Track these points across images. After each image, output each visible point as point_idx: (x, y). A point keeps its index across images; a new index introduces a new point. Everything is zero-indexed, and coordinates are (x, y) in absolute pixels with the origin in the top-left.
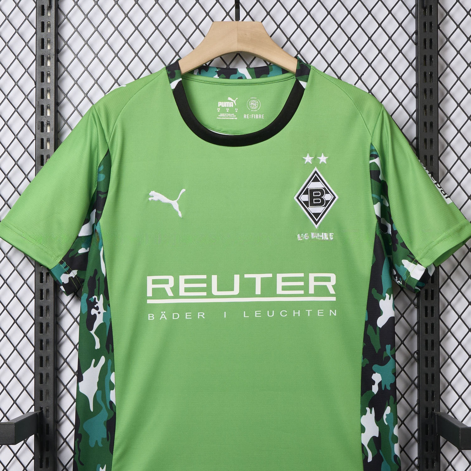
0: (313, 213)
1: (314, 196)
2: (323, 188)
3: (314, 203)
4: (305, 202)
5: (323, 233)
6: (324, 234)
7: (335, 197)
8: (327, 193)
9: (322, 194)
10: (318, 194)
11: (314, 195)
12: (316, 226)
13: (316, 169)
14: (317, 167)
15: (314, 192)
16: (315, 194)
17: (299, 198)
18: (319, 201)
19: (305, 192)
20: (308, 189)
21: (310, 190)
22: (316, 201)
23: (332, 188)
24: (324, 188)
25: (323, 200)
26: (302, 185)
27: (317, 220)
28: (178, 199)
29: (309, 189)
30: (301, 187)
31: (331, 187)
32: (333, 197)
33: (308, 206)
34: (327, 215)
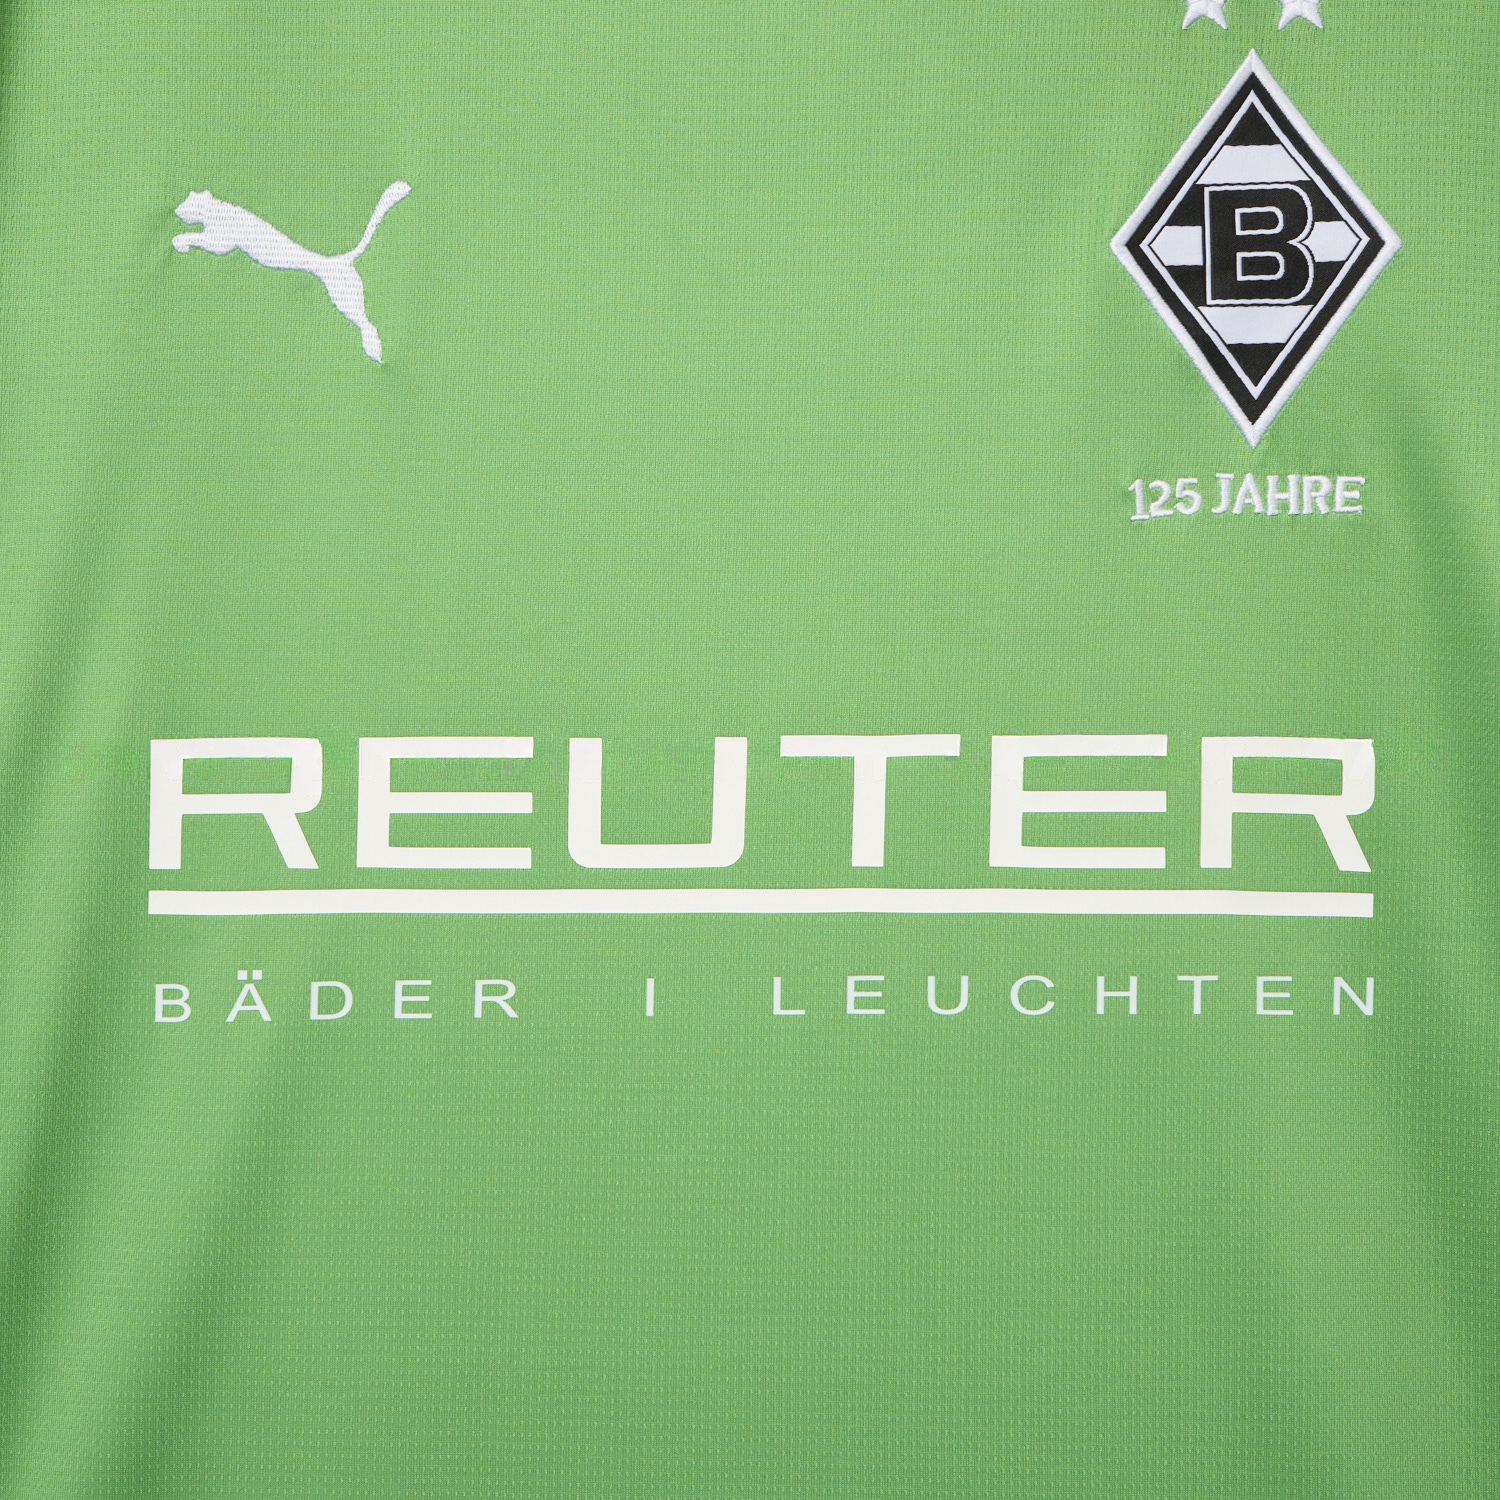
0: (1230, 347)
1: (1239, 232)
2: (1298, 183)
3: (1240, 278)
4: (1182, 274)
5: (1292, 479)
6: (1300, 486)
7: (1376, 244)
8: (1326, 213)
9: (1296, 224)
10: (1271, 221)
11: (1243, 229)
12: (1253, 431)
13: (1252, 64)
14: (1260, 54)
15: (1238, 212)
16: (1249, 221)
17: (1144, 246)
18: (1270, 266)
19: (1181, 204)
20: (1204, 186)
21: (1212, 194)
22: (1250, 266)
23: (1362, 187)
24: (1310, 186)
25: (1296, 260)
26: (1163, 166)
27: (1256, 391)
28: (362, 245)
29: (1207, 191)
30: (1153, 179)
31: (1353, 174)
32: (1366, 239)
33: (1199, 300)
34: (1322, 358)
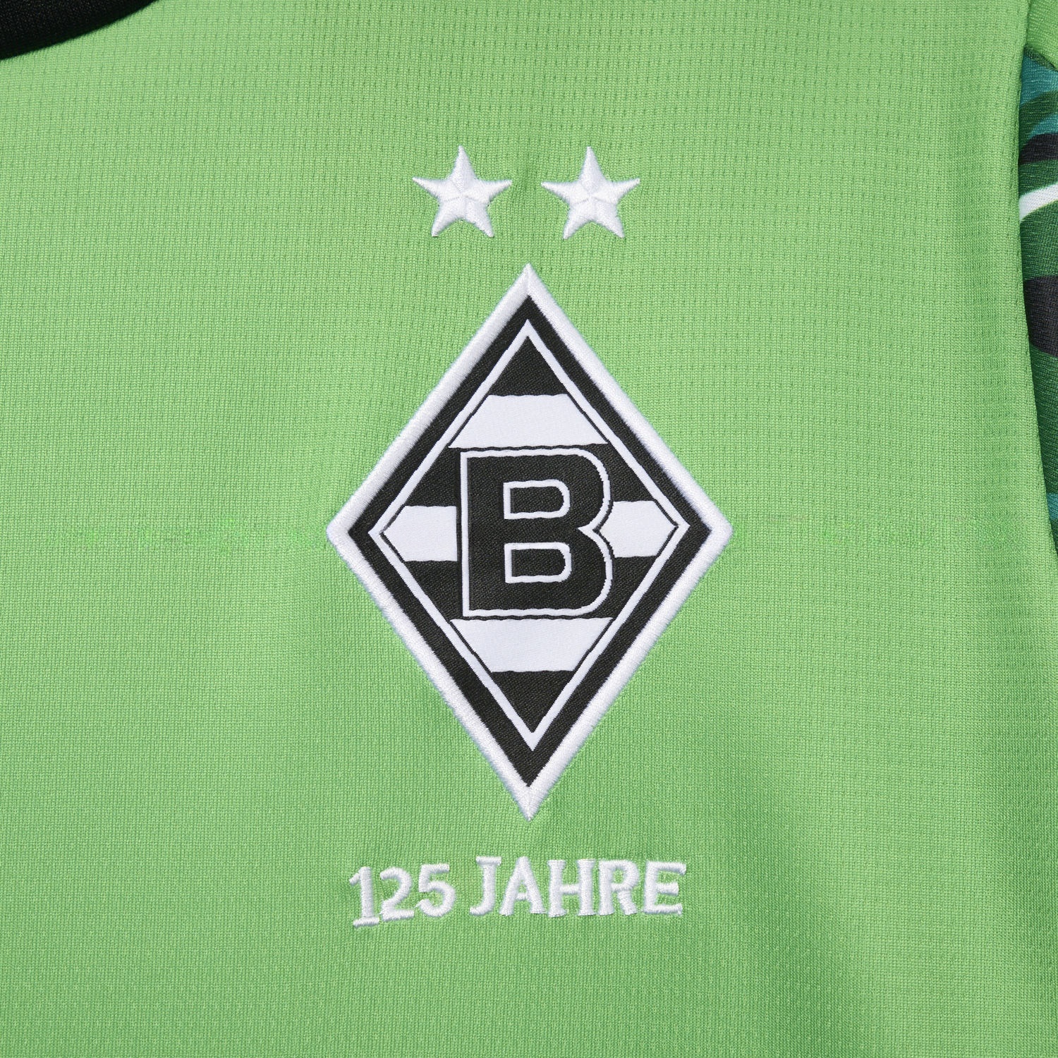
0: (496, 677)
1: (508, 515)
2: (591, 448)
3: (510, 579)
4: (427, 572)
5: (584, 864)
6: (595, 874)
7: (698, 533)
8: (630, 490)
9: (587, 505)
10: (552, 499)
11: (514, 509)
12: (529, 796)
13: (527, 285)
14: (538, 271)
15: (508, 487)
16: (523, 500)
17: (374, 533)
18: (553, 562)
19: (427, 476)
20: (459, 450)
21: (470, 460)
22: (524, 562)
23: (678, 454)
24: (606, 452)
25: (588, 555)
26: (402, 423)
27: (532, 739)
29: (464, 457)
30: (389, 439)
31: (666, 436)
32: (684, 527)
33: (452, 610)
34: (626, 691)
